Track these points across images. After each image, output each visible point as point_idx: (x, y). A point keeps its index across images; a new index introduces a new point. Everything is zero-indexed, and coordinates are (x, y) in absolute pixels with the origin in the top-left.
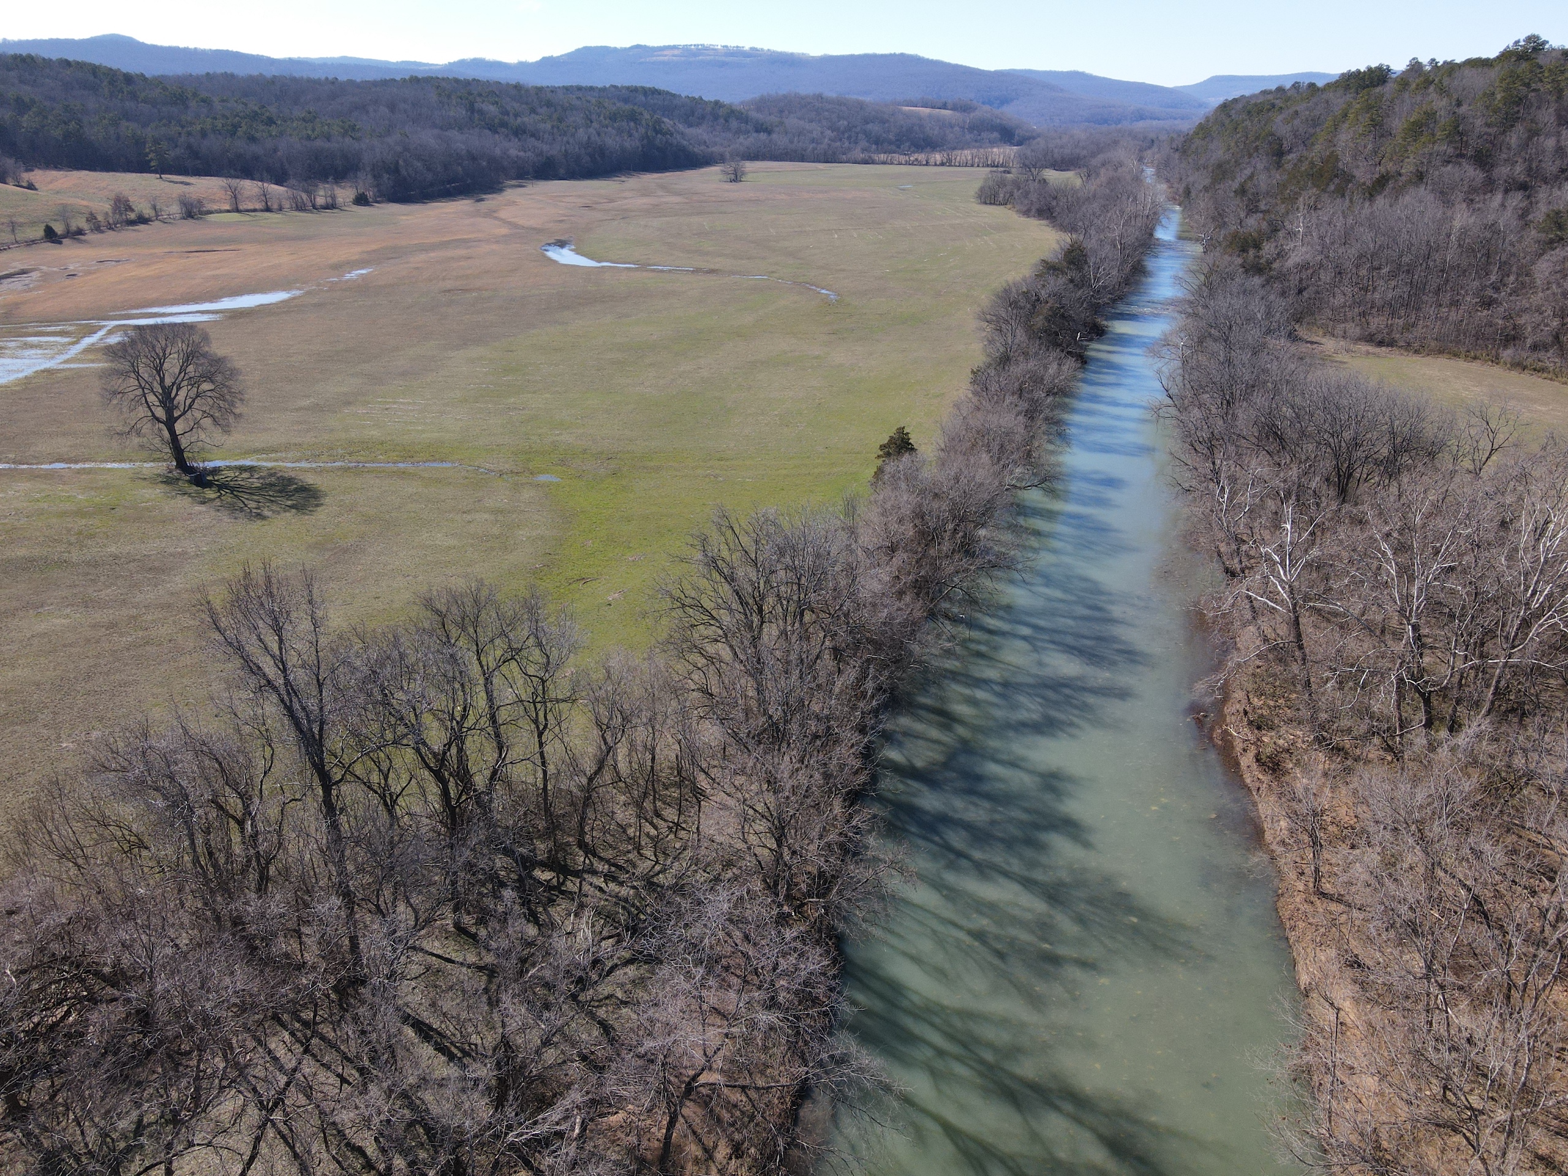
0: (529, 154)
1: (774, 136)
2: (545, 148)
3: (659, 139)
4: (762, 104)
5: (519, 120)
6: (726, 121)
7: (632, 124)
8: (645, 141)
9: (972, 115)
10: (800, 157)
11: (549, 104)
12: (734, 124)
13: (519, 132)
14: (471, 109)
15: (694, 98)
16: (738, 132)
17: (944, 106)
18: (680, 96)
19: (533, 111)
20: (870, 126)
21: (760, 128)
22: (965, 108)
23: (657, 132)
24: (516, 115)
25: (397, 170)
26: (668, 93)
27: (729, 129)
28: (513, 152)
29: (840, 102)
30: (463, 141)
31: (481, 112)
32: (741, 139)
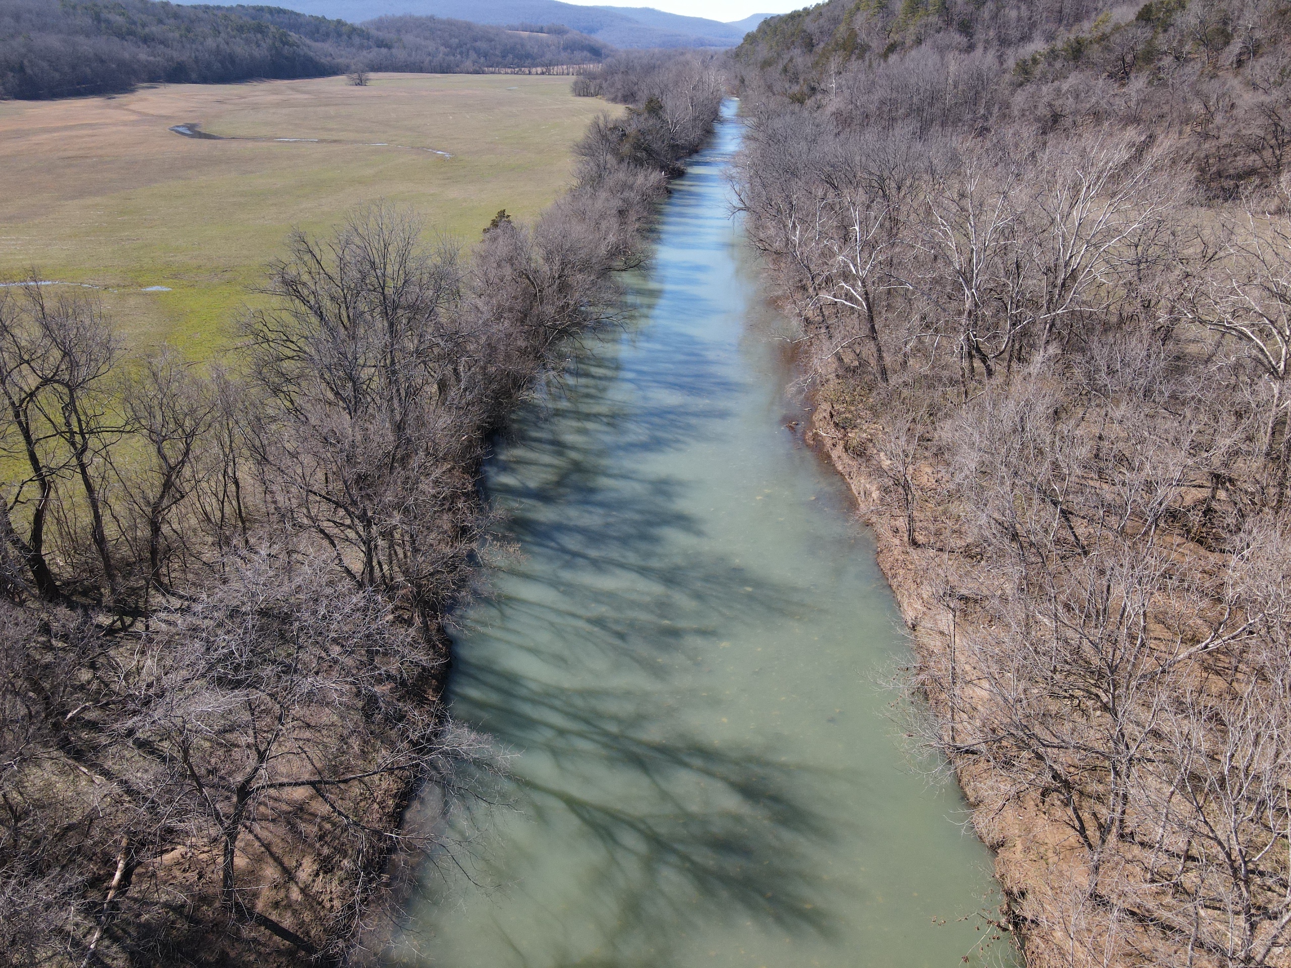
0: (158, 59)
1: (394, 51)
2: (175, 54)
3: (286, 50)
4: (380, 24)
5: (147, 30)
6: (350, 38)
7: (259, 36)
8: (274, 52)
9: (565, 37)
10: (419, 68)
11: (176, 16)
12: (357, 40)
13: (147, 40)
14: (97, 18)
15: (317, 18)
16: (362, 47)
17: (541, 30)
18: (304, 15)
19: (161, 22)
20: (478, 44)
21: (381, 44)
22: (558, 31)
23: (284, 43)
24: (144, 26)
25: (22, 69)
26: (292, 12)
27: (353, 45)
28: (143, 57)
29: (450, 23)
30: (87, 46)
31: (107, 21)
32: (365, 53)
